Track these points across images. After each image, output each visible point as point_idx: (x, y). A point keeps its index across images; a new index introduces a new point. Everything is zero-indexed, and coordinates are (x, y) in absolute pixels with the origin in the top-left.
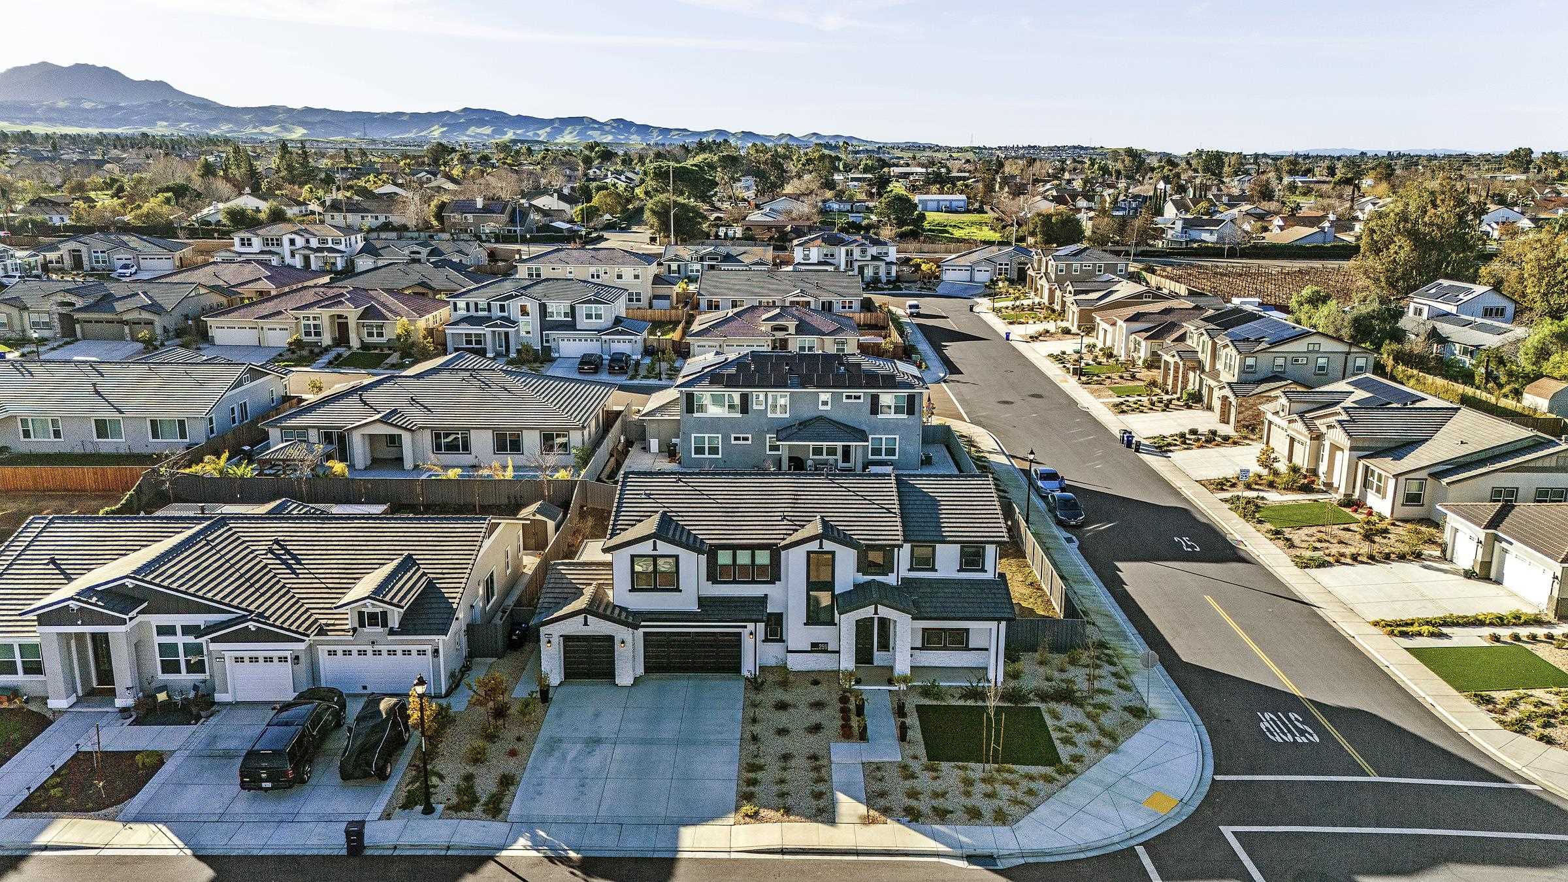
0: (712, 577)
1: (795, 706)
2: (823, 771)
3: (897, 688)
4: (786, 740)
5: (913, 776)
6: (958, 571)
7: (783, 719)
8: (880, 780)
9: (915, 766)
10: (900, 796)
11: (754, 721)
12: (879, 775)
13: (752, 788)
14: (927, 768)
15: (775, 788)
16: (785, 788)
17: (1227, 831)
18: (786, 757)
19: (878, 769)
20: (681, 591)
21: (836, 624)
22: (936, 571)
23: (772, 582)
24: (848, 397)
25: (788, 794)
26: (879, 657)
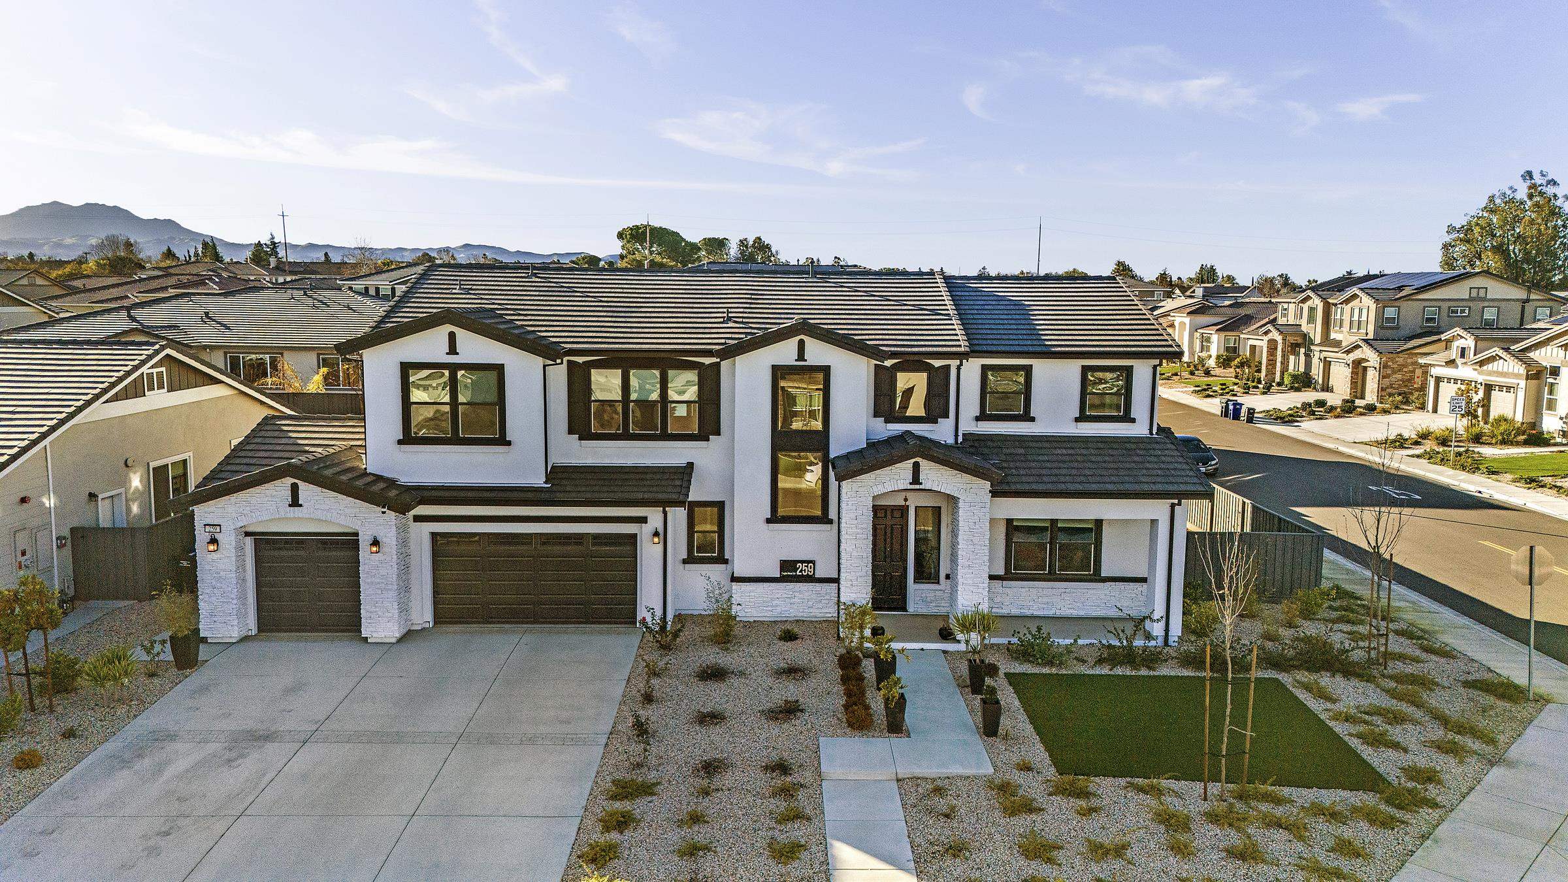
0: (580, 426)
1: (742, 674)
2: (801, 794)
3: (962, 647)
4: (715, 733)
5: (1029, 807)
6: (1077, 420)
7: (715, 696)
8: (947, 816)
9: (1032, 787)
10: (1003, 854)
11: (648, 699)
12: (942, 804)
13: (614, 836)
14: (1060, 790)
15: (675, 837)
16: (700, 834)
18: (711, 768)
19: (939, 791)
20: (509, 443)
21: (830, 522)
22: (1033, 419)
23: (703, 436)
25: (707, 848)
26: (919, 597)
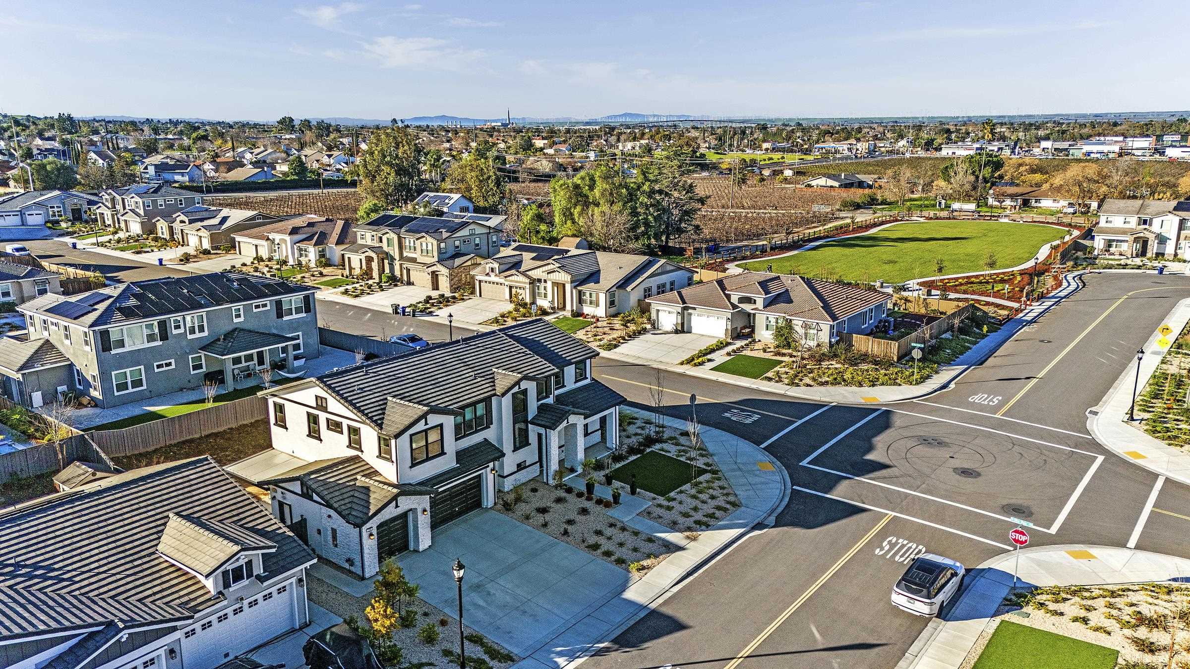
1: (549, 507)
2: (628, 528)
3: (579, 472)
4: (580, 525)
5: (670, 507)
6: (575, 383)
7: (557, 516)
8: (660, 517)
9: (663, 503)
11: (544, 525)
12: (655, 516)
13: (614, 557)
14: (669, 501)
15: (625, 550)
16: (629, 546)
17: (804, 463)
18: (598, 533)
19: (649, 513)
20: (445, 454)
21: (530, 444)
22: (565, 386)
23: (488, 427)
24: (257, 307)
25: (636, 548)
